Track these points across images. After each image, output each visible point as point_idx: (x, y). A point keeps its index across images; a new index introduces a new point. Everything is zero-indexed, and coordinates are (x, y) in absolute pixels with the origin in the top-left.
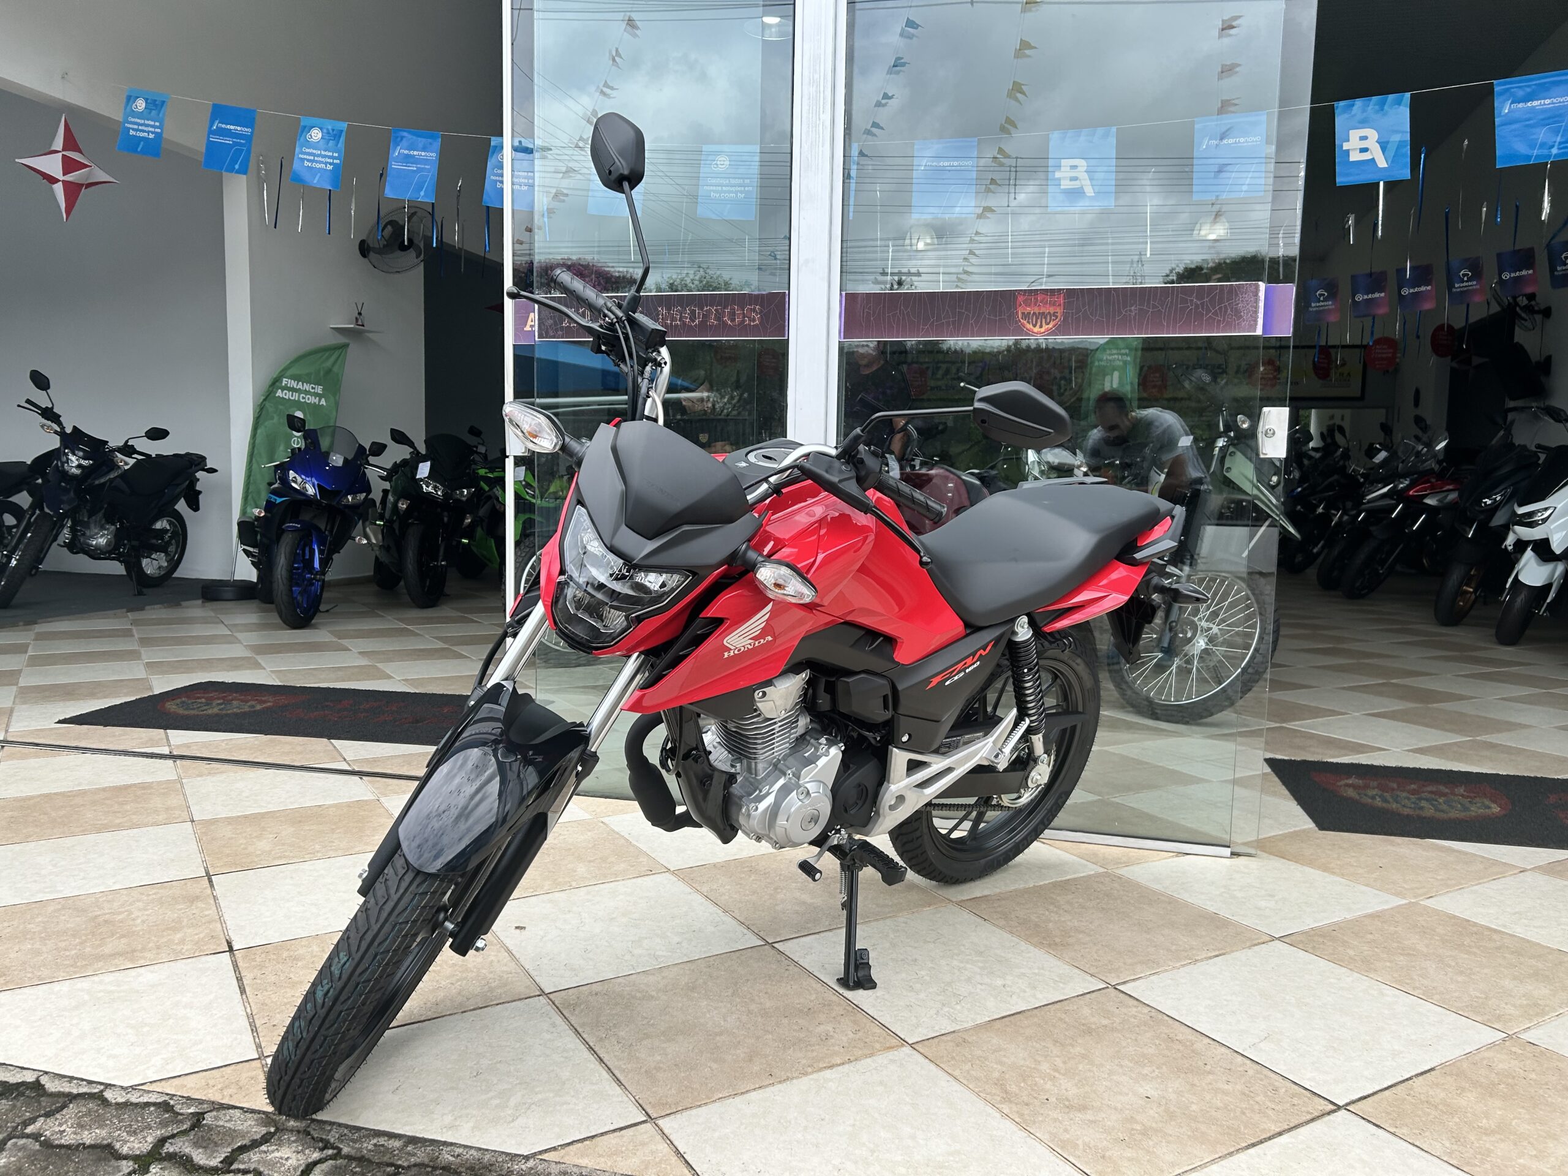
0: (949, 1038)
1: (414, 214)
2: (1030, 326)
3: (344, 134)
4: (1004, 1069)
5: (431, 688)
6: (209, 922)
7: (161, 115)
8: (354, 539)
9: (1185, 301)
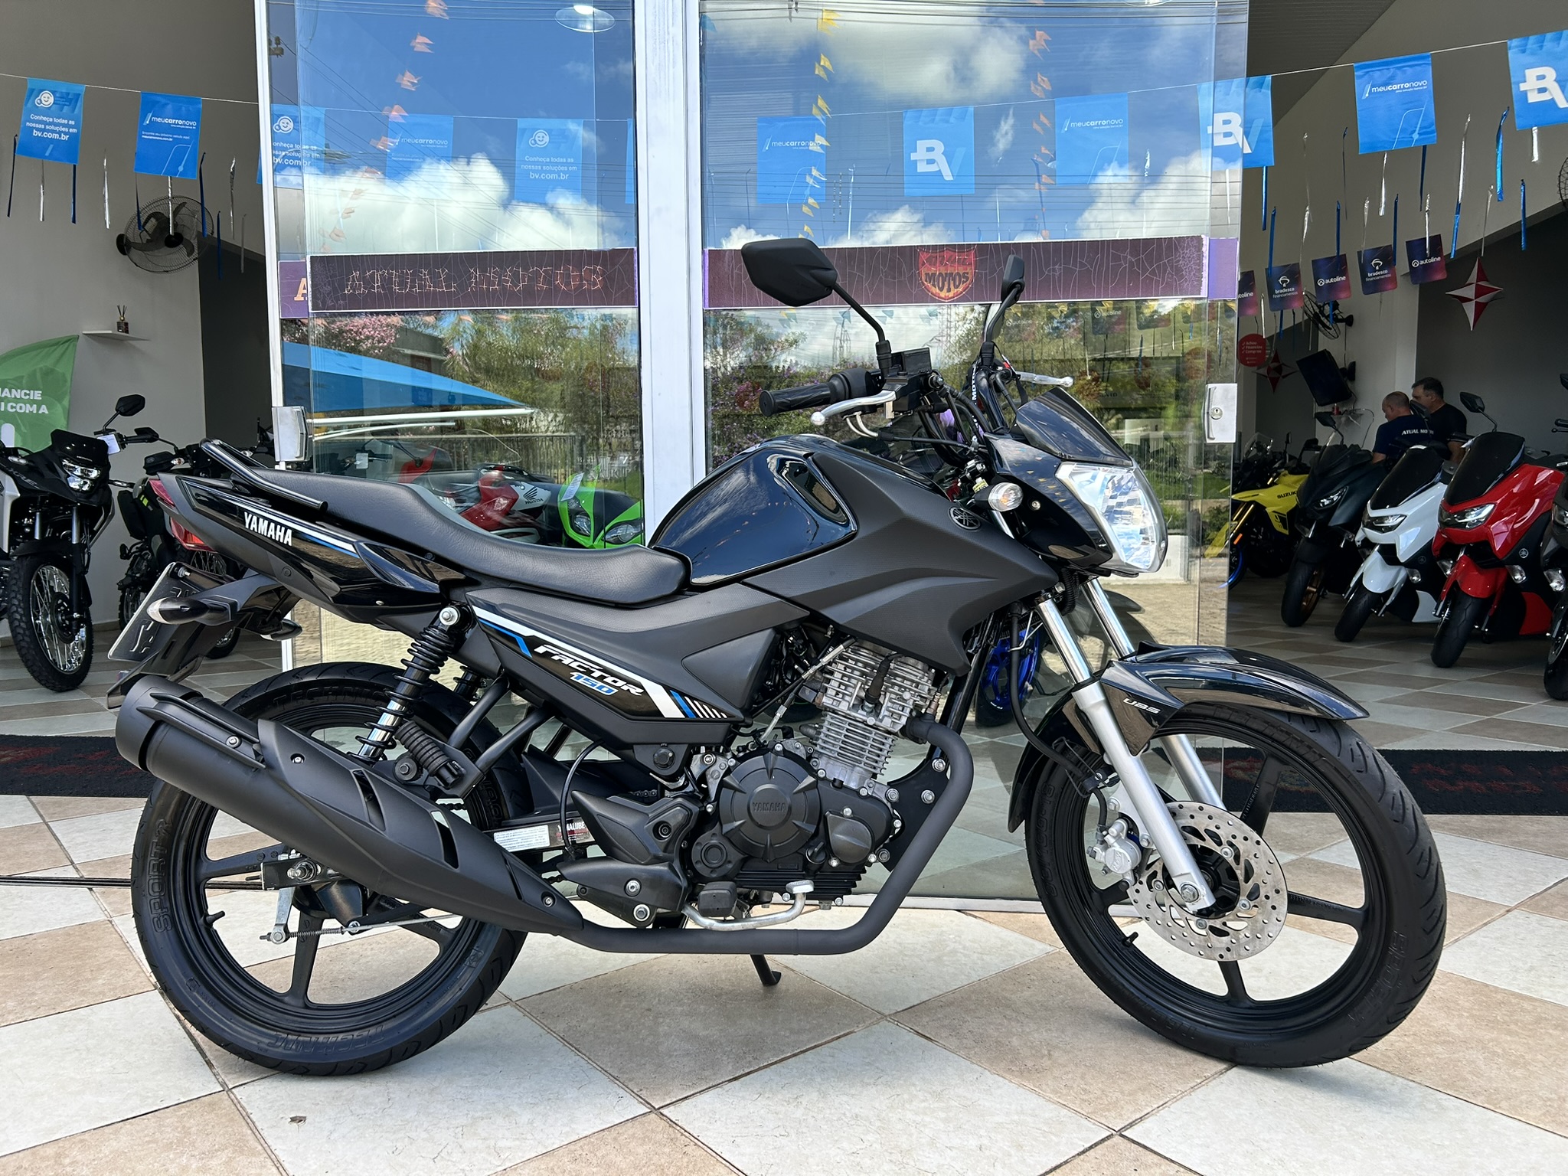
1: (183, 205)
2: (936, 290)
3: (81, 99)
9: (1116, 258)
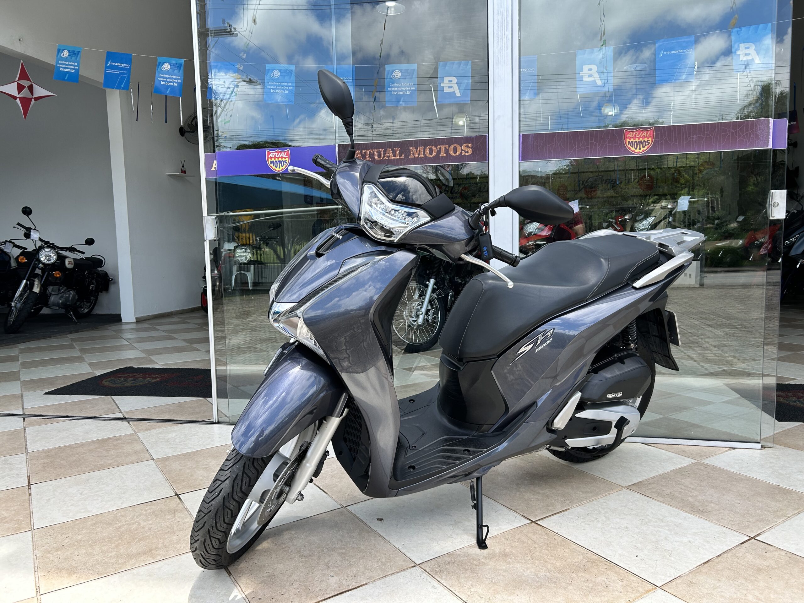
2: (633, 149)
3: (182, 66)
7: (78, 59)
9: (725, 131)
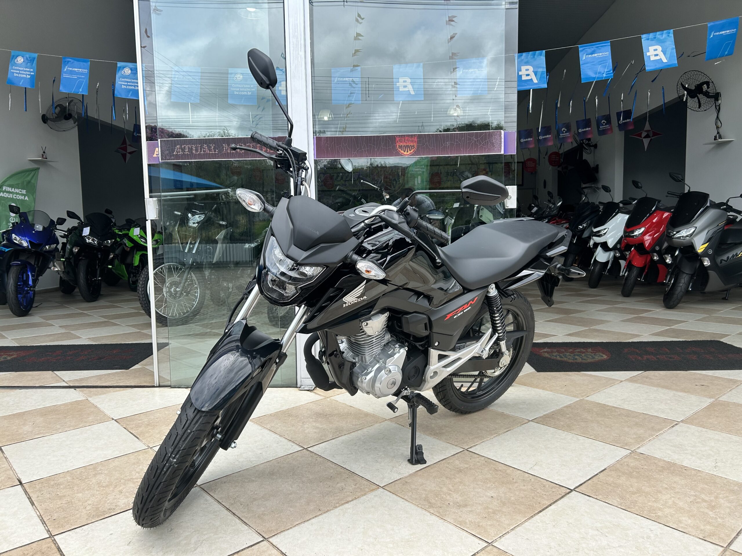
0: (399, 482)
1: (72, 101)
2: (402, 152)
3: (36, 60)
4: (427, 493)
5: (104, 341)
6: (5, 471)
8: (50, 268)
9: (470, 139)
